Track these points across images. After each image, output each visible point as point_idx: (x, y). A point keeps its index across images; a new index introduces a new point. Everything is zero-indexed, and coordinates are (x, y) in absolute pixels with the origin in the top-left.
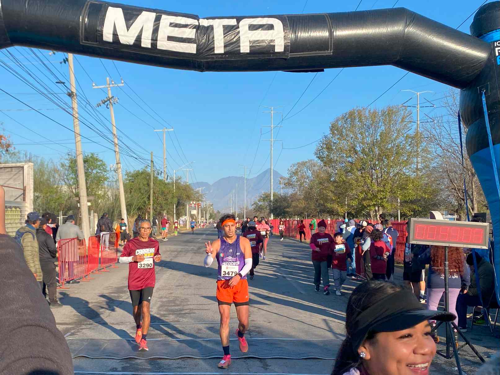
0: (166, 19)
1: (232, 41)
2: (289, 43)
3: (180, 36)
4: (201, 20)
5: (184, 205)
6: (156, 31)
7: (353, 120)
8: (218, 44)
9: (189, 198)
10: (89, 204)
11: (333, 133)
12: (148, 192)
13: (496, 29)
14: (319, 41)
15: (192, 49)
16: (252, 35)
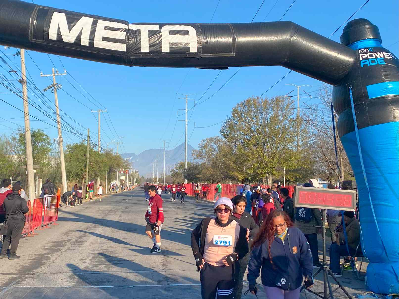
0: (101, 23)
1: (156, 43)
2: (201, 46)
3: (113, 37)
4: (130, 25)
5: (115, 172)
6: (93, 32)
7: (250, 106)
8: (144, 45)
9: (119, 166)
10: (35, 171)
11: (234, 116)
12: (85, 161)
13: (360, 40)
14: (225, 45)
15: (123, 48)
16: (172, 39)
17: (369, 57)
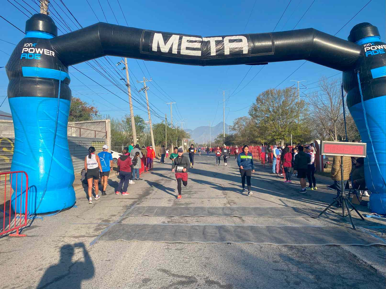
0: (185, 38)
1: (220, 49)
2: (250, 49)
3: (193, 47)
4: (203, 38)
5: (181, 140)
6: (180, 45)
7: (268, 95)
8: (213, 50)
9: (183, 137)
10: (138, 140)
11: (258, 102)
12: (164, 134)
13: (364, 38)
14: (267, 48)
15: (199, 53)
16: (231, 45)
17: (372, 49)
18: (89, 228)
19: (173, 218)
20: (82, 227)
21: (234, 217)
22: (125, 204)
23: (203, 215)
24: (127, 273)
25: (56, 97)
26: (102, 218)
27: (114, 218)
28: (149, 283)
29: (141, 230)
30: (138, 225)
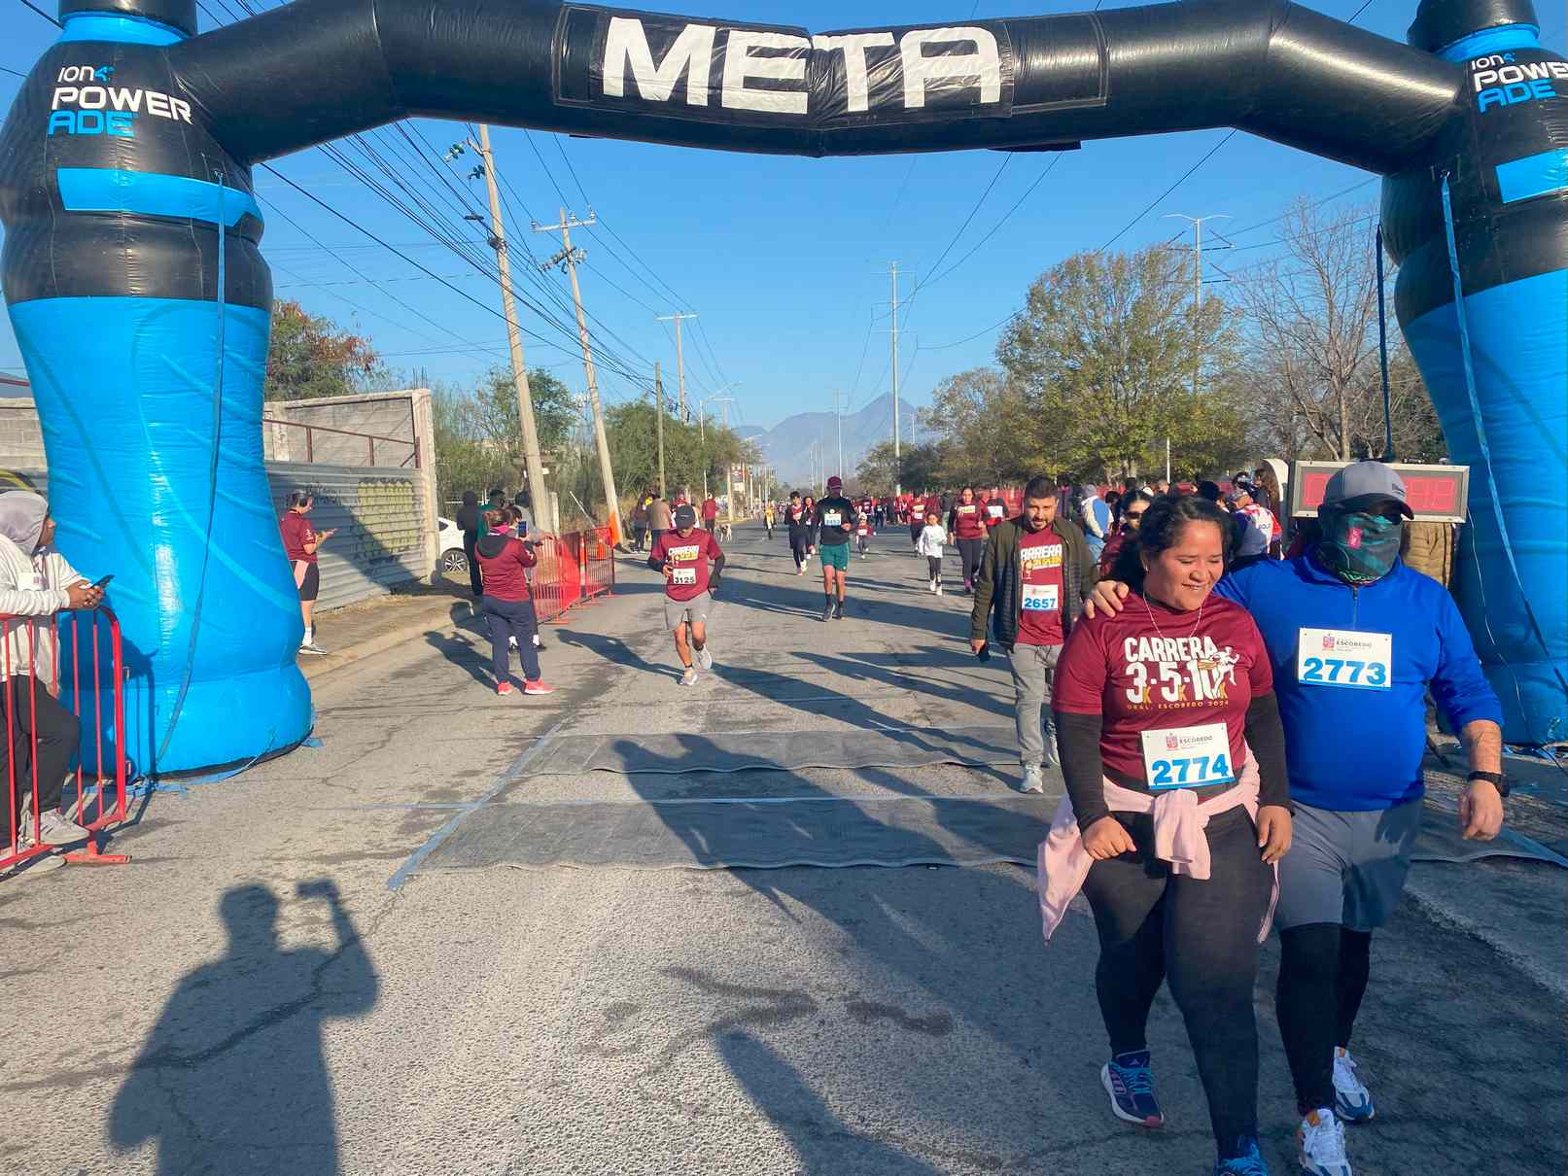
0: (738, 39)
1: (886, 83)
2: (1011, 81)
3: (770, 76)
4: (814, 38)
5: (723, 473)
6: (717, 68)
7: (1075, 278)
8: (855, 91)
9: (732, 457)
10: (546, 471)
11: (1034, 310)
12: (654, 446)
13: (1474, 32)
14: (1078, 76)
15: (799, 105)
16: (930, 68)
17: (1504, 80)
18: (376, 822)
19: (710, 778)
20: (347, 822)
21: (947, 767)
22: (514, 727)
23: (823, 762)
24: (542, 987)
25: (210, 295)
26: (425, 783)
27: (472, 782)
28: (631, 1019)
29: (585, 824)
30: (571, 807)
